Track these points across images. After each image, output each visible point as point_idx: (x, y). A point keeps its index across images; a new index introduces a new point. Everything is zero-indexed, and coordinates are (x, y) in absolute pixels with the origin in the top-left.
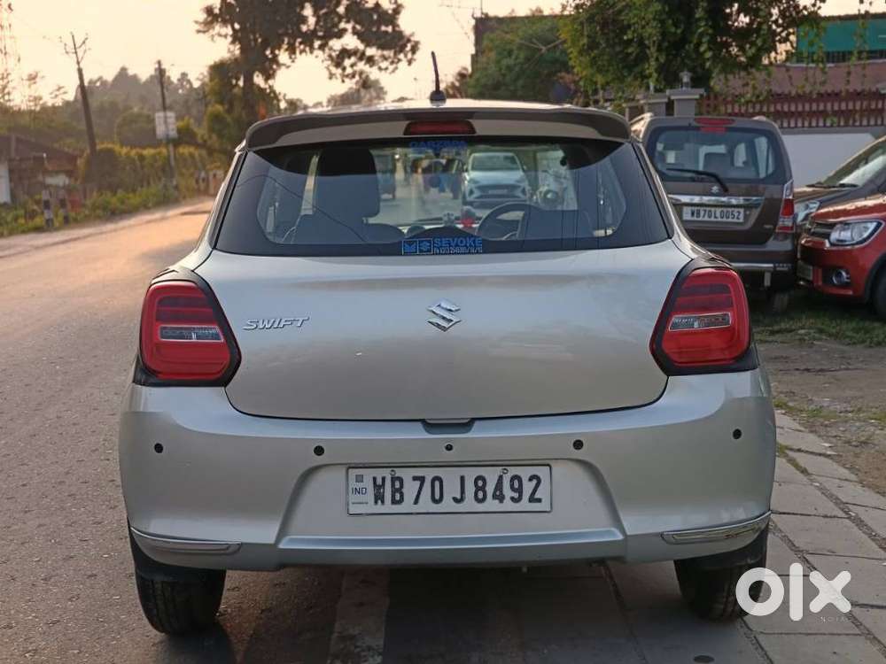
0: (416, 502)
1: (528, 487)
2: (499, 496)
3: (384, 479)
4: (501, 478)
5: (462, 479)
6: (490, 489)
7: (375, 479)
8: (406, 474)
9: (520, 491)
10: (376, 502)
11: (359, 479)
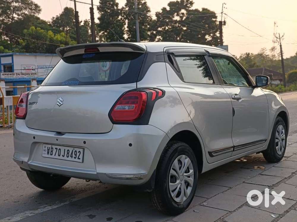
0: (55, 155)
1: (78, 154)
2: (72, 157)
3: (50, 148)
4: (73, 151)
5: (65, 150)
6: (70, 153)
7: (48, 147)
8: (54, 147)
9: (76, 155)
10: (47, 154)
11: (45, 147)
